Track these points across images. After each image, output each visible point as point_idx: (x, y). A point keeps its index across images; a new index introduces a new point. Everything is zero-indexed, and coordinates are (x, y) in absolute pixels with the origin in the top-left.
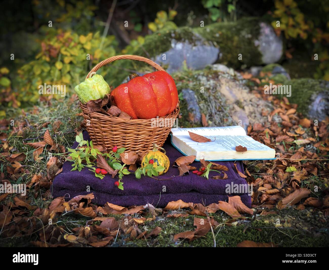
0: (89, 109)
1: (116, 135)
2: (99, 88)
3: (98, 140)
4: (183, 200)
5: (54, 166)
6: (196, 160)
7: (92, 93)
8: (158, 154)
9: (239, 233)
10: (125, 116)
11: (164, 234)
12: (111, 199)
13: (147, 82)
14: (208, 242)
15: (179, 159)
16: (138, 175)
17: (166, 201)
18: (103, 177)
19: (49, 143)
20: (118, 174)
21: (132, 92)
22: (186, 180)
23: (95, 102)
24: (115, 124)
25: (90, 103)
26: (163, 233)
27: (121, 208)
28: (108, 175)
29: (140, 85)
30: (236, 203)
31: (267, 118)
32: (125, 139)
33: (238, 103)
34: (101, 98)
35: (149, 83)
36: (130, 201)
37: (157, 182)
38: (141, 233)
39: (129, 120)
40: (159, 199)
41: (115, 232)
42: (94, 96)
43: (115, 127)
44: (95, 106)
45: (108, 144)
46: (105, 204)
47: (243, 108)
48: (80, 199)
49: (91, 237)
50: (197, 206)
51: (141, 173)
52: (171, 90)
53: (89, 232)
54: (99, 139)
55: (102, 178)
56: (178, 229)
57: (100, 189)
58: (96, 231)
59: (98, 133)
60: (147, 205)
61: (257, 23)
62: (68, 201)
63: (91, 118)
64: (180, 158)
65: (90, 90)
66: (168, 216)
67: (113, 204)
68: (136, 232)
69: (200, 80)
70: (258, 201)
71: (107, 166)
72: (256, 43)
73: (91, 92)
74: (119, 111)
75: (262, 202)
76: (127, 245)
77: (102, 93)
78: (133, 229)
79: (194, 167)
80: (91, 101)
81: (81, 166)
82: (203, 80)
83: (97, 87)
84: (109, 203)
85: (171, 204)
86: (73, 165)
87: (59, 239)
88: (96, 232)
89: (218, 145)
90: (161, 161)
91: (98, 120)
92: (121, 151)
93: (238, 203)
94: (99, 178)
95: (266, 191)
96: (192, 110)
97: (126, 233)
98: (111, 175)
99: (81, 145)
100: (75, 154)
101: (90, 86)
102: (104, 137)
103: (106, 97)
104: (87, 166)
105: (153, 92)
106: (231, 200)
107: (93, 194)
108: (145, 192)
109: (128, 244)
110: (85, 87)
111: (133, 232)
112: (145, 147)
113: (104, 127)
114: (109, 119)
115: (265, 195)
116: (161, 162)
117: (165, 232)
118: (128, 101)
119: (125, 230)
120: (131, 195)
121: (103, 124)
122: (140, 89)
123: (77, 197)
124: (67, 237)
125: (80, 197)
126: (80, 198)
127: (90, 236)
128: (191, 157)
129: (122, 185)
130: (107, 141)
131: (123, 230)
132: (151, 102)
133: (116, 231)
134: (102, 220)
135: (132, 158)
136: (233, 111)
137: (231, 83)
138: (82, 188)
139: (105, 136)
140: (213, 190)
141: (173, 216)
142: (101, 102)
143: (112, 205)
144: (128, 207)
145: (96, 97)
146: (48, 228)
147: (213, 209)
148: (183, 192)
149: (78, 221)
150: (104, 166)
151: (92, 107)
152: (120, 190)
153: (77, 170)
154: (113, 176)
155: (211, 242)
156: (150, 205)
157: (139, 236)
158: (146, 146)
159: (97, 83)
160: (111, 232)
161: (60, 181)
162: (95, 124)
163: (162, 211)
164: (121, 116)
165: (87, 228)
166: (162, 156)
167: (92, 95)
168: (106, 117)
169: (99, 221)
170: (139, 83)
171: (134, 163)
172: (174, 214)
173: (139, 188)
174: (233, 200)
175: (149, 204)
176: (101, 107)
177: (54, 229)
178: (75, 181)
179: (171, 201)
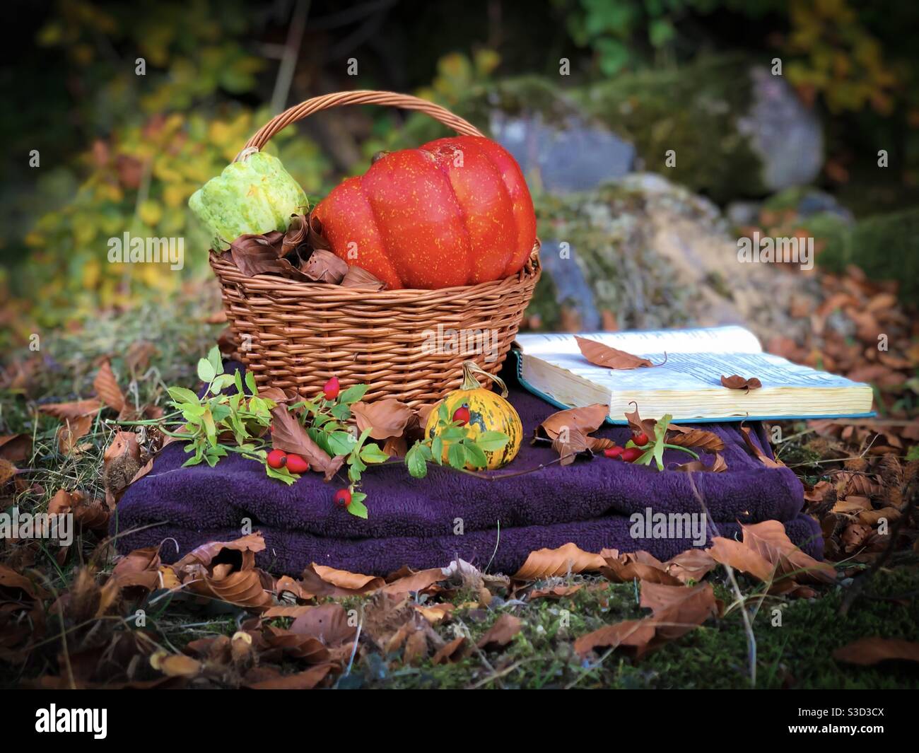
0: (241, 264)
1: (332, 348)
2: (271, 194)
3: (274, 372)
4: (578, 546)
5: (124, 459)
6: (609, 421)
7: (247, 211)
8: (482, 397)
9: (826, 618)
10: (363, 281)
11: (536, 633)
12: (323, 554)
13: (432, 165)
14: (709, 654)
15: (551, 420)
16: (415, 462)
17: (518, 551)
18: (296, 479)
19: (112, 404)
20: (346, 467)
21: (381, 199)
22: (587, 476)
23: (261, 241)
24: (329, 309)
25: (242, 245)
26: (528, 631)
27: (361, 580)
28: (311, 473)
29: (409, 172)
30: (770, 544)
31: (809, 323)
32: (364, 362)
33: (712, 280)
34: (279, 227)
35: (441, 169)
36: (392, 555)
37: (485, 485)
38: (441, 647)
39: (375, 293)
40: (493, 547)
41: (344, 648)
42: (254, 222)
43: (328, 321)
44: (259, 255)
45: (306, 384)
46: (306, 571)
47: (730, 297)
48: (216, 555)
49: (256, 668)
50: (632, 558)
51: (426, 457)
52: (514, 194)
53: (247, 652)
54: (277, 368)
55: (290, 481)
56: (581, 624)
57: (286, 520)
58: (273, 646)
59: (271, 347)
60: (453, 565)
61: (740, 69)
62: (172, 564)
63: (247, 296)
64: (555, 416)
65: (240, 202)
66: (534, 593)
67: (333, 568)
68: (424, 641)
69: (587, 217)
70: (837, 548)
71: (305, 446)
72: (744, 126)
73: (244, 208)
74: (341, 267)
75: (848, 549)
76: (395, 679)
77: (282, 213)
78: (410, 633)
79: (607, 441)
80: (247, 237)
81: (219, 450)
82: (599, 214)
83: (265, 190)
84: (319, 564)
85: (538, 559)
86: (188, 449)
87: (131, 670)
88: (273, 650)
89: (678, 374)
90: (493, 419)
91: (270, 302)
92: (352, 397)
93: (777, 544)
94: (279, 481)
95: (858, 516)
96: (571, 303)
97: (387, 651)
98: (322, 474)
99: (215, 389)
100: (194, 404)
101: (241, 187)
102: (294, 359)
103: (295, 226)
104: (237, 450)
105: (455, 197)
106: (751, 537)
107: (261, 535)
108: (443, 522)
109: (397, 674)
110: (224, 192)
111: (411, 641)
112: (433, 390)
113: (290, 324)
114: (309, 291)
115: (856, 528)
116: (492, 423)
117: (540, 629)
118: (372, 231)
119: (380, 642)
120: (396, 535)
121: (288, 313)
122: (407, 185)
123: (203, 548)
124: (162, 660)
125: (214, 547)
126: (216, 550)
127: (251, 663)
128: (590, 410)
129: (363, 502)
130: (303, 374)
131: (373, 639)
132: (447, 230)
133: (349, 645)
134: (293, 615)
135: (392, 420)
136: (699, 306)
137: (687, 225)
138: (222, 517)
139: (297, 355)
140: (682, 504)
141: (552, 592)
142: (280, 242)
143: (329, 573)
144: (386, 575)
145: (260, 223)
146: (94, 637)
147: (692, 569)
148: (579, 518)
149: (208, 623)
150: (297, 446)
151: (252, 259)
152: (357, 518)
153: (204, 463)
154: (327, 475)
155: (724, 654)
156: (465, 565)
157: (439, 655)
158: (435, 384)
159: (263, 180)
160: (330, 650)
161: (143, 496)
162: (261, 316)
163: (508, 582)
164: (349, 280)
165: (240, 638)
166: (496, 404)
167: (247, 219)
168: (298, 288)
169: (285, 617)
170: (403, 166)
171: (400, 434)
172: (553, 585)
173: (421, 509)
174: (760, 536)
175: (460, 560)
176: (280, 256)
177: (115, 640)
178: (195, 496)
179: (536, 549)
